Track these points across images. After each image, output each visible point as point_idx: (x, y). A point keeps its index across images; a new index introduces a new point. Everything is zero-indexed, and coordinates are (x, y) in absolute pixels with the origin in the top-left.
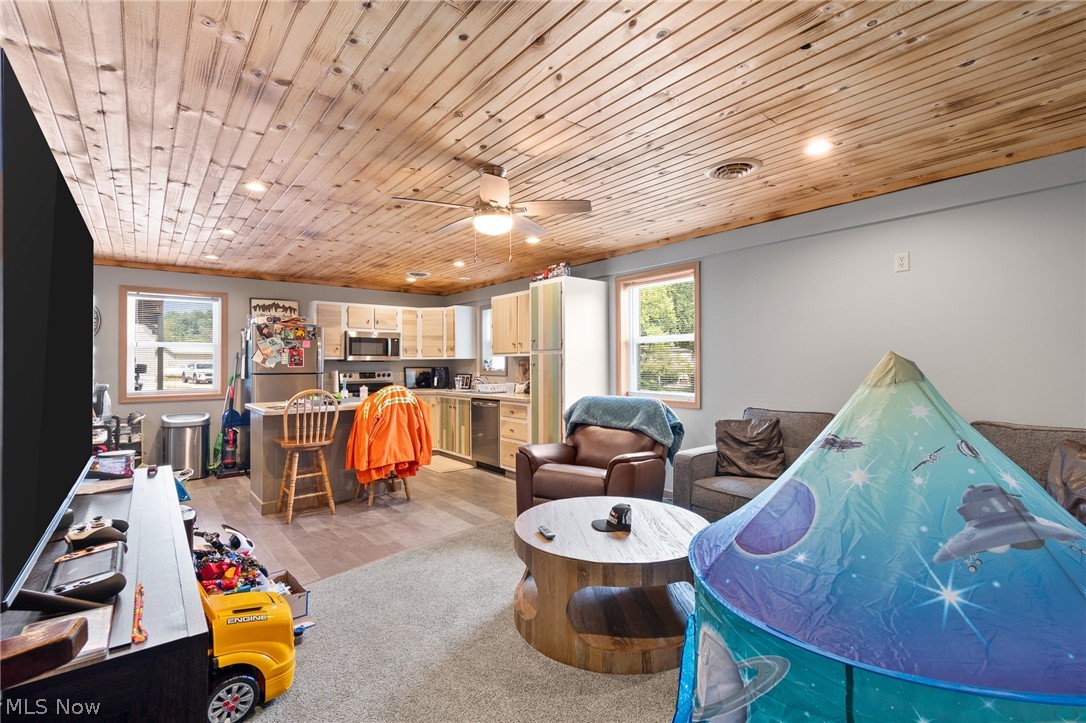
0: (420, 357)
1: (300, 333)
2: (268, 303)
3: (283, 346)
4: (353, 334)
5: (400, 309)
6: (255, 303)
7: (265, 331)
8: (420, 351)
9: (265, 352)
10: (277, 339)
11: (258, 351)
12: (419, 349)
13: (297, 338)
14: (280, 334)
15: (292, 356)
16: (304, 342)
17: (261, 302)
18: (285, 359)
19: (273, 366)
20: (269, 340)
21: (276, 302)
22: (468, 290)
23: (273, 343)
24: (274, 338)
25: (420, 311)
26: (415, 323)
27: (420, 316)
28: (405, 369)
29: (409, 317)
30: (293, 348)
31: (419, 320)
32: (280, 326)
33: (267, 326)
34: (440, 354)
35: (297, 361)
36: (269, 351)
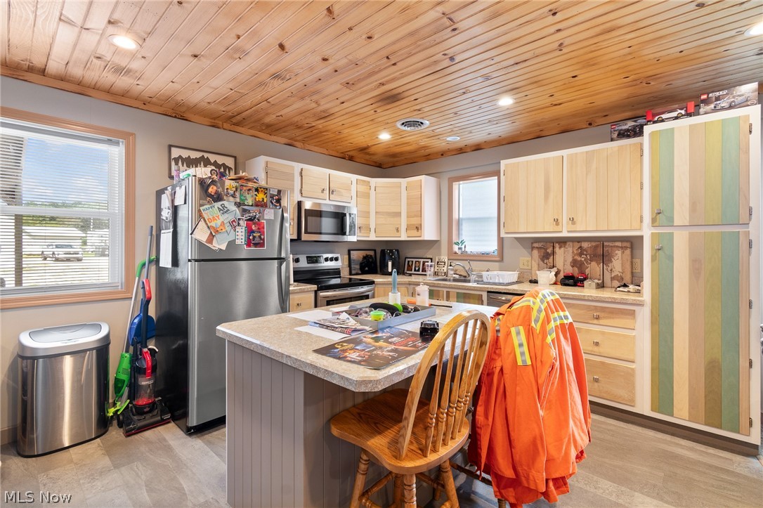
0: (373, 237)
1: (261, 196)
2: (195, 155)
3: (239, 215)
4: (308, 205)
5: (354, 177)
6: (176, 153)
7: (212, 190)
8: (373, 230)
9: (213, 224)
10: (229, 204)
11: (202, 224)
12: (373, 227)
13: (258, 204)
14: (233, 196)
15: (250, 231)
16: (267, 211)
17: (185, 154)
18: (240, 235)
19: (223, 247)
20: (218, 204)
21: (206, 155)
22: (428, 160)
23: (224, 210)
24: (225, 203)
25: (375, 182)
26: (367, 196)
27: (373, 188)
28: (349, 251)
29: (362, 188)
30: (251, 220)
31: (372, 192)
32: (234, 184)
33: (213, 182)
34: (398, 234)
35: (257, 240)
36: (219, 222)
